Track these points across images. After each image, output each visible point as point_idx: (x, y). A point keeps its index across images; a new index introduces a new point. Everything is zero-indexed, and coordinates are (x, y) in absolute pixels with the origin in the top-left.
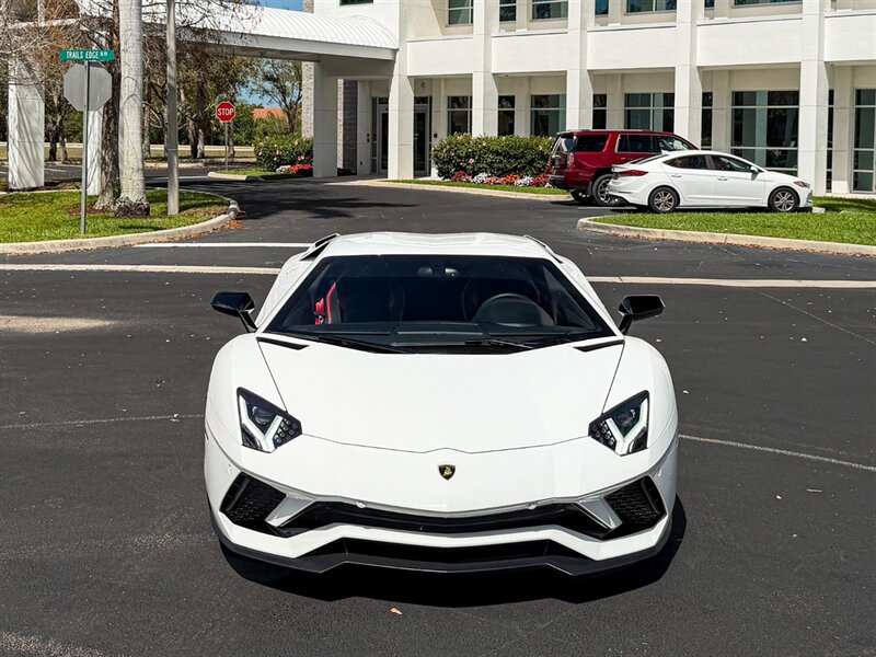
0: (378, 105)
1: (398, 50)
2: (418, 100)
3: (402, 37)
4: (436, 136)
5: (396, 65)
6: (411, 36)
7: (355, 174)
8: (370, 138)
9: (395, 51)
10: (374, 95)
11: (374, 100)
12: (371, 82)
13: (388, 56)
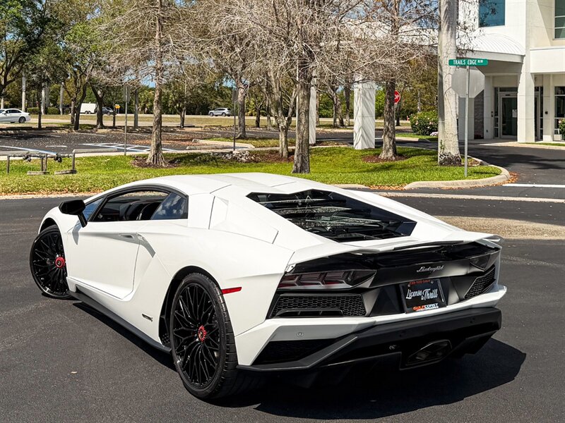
0: (499, 92)
1: (524, 56)
2: (536, 89)
3: (527, 46)
4: (546, 113)
5: (524, 66)
6: (532, 47)
7: (483, 138)
8: (493, 114)
9: (522, 57)
10: (496, 86)
11: (496, 89)
12: (494, 77)
13: (517, 60)
